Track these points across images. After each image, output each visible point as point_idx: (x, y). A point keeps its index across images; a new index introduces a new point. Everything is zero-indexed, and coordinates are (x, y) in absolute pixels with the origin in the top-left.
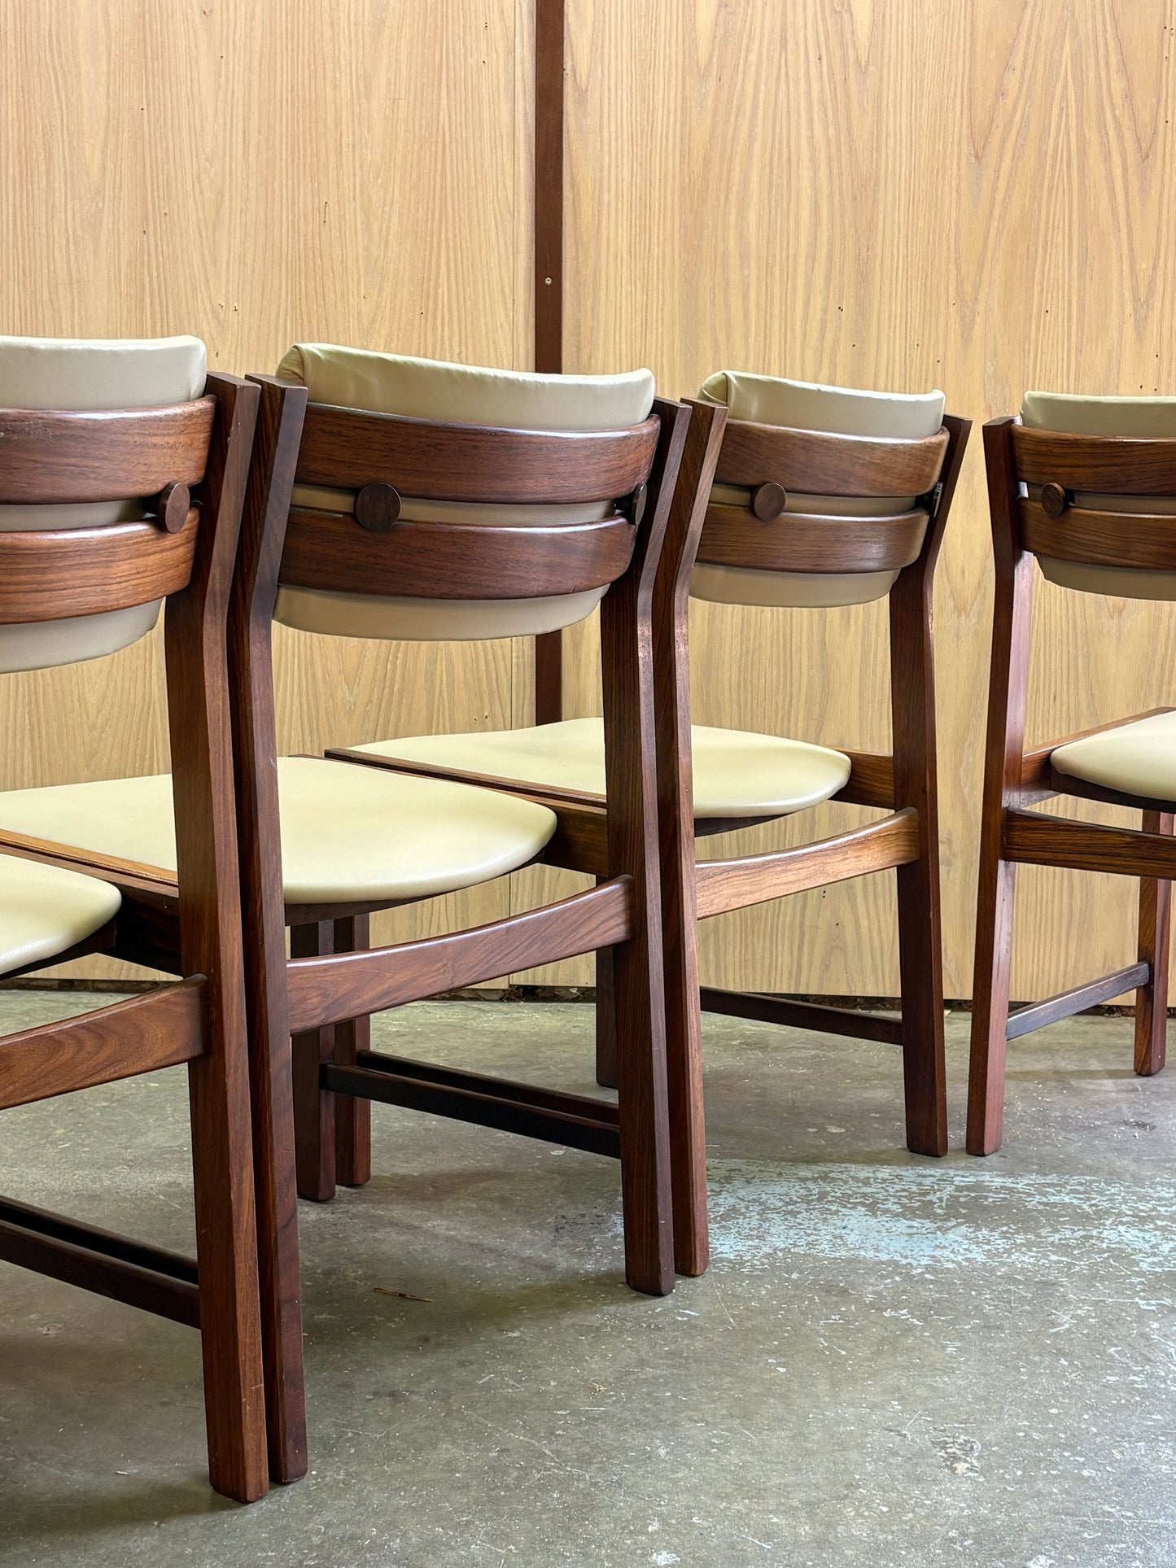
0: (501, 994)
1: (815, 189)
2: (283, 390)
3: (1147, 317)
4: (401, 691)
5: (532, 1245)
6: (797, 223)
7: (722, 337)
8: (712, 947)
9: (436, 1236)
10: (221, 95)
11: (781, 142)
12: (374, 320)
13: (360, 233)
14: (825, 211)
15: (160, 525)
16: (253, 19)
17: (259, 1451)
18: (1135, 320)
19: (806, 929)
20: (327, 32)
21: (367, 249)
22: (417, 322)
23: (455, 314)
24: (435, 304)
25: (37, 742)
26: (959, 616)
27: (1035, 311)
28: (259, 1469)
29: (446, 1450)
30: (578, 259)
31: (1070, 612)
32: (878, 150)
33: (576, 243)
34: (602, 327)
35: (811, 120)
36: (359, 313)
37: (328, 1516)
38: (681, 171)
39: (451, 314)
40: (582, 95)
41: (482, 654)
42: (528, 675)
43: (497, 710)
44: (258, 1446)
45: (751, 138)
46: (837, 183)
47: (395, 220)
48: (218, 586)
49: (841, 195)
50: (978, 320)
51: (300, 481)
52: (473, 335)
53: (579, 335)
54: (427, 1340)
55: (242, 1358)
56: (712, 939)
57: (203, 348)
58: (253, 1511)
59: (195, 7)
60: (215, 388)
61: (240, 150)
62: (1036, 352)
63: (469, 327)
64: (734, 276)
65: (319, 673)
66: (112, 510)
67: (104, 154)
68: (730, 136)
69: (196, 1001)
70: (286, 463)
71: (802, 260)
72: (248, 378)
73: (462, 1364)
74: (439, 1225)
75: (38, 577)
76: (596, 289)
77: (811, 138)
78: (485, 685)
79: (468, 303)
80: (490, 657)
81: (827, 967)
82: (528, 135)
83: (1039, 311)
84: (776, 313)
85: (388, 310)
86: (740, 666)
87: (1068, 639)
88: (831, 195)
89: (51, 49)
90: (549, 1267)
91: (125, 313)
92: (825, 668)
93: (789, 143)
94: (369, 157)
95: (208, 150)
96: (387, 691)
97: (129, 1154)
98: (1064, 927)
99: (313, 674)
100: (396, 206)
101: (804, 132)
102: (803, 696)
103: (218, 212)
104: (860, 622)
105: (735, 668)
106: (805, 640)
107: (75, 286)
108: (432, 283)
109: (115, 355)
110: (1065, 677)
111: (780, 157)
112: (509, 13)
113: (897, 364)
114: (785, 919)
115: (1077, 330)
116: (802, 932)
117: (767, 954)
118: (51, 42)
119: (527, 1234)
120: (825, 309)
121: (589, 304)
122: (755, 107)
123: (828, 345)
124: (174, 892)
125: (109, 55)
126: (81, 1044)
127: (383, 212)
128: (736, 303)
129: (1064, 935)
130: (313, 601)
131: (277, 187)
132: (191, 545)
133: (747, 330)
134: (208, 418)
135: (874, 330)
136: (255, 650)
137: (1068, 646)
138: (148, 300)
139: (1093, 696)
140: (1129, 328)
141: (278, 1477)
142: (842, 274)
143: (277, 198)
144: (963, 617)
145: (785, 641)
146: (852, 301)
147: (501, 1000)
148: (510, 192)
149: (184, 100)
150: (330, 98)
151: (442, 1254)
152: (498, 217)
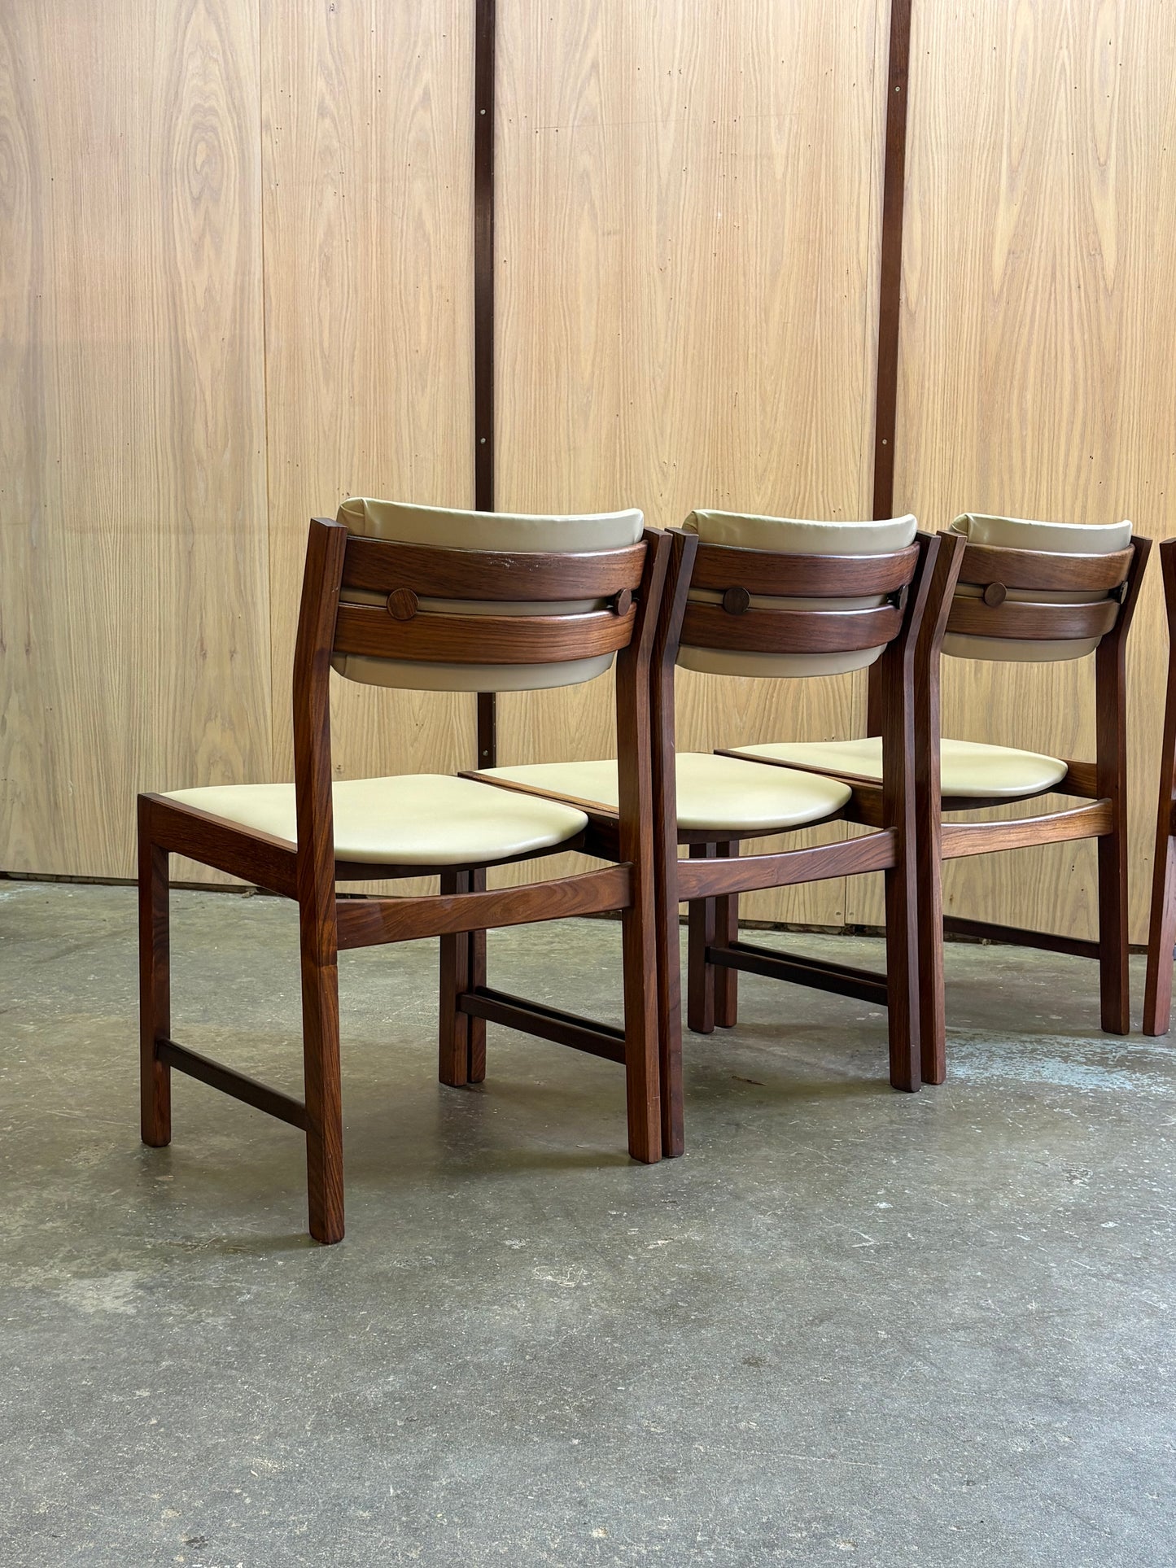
0: (840, 930)
1: (1074, 376)
2: (685, 537)
4: (775, 719)
5: (834, 1063)
6: (1061, 399)
7: (1006, 477)
8: (990, 903)
9: (775, 1055)
10: (670, 324)
11: (1050, 344)
12: (765, 471)
13: (758, 413)
14: (1081, 391)
15: (615, 612)
16: (693, 271)
17: (656, 1135)
19: (1059, 893)
20: (742, 280)
21: (762, 423)
22: (794, 471)
23: (821, 465)
24: (807, 458)
25: (537, 750)
28: (656, 1145)
29: (764, 1151)
30: (906, 426)
32: (1120, 348)
33: (905, 416)
34: (921, 472)
35: (1072, 329)
36: (756, 466)
37: (695, 1173)
38: (980, 365)
39: (817, 466)
40: (912, 315)
41: (831, 694)
42: (862, 709)
43: (841, 733)
44: (656, 1132)
45: (1030, 342)
46: (1090, 372)
47: (782, 404)
48: (646, 645)
49: (1092, 379)
51: (692, 586)
52: (832, 480)
53: (905, 477)
54: (761, 1102)
55: (648, 1080)
56: (990, 897)
57: (642, 515)
58: (652, 1168)
59: (655, 266)
60: (648, 536)
61: (681, 360)
63: (830, 474)
64: (1016, 435)
65: (720, 707)
66: (590, 604)
67: (593, 365)
68: (1014, 341)
69: (627, 876)
70: (685, 576)
71: (1064, 424)
72: (666, 530)
73: (781, 1115)
74: (778, 1050)
75: (552, 639)
76: (918, 446)
77: (1072, 341)
78: (833, 717)
79: (830, 458)
80: (837, 697)
81: (1074, 920)
82: (874, 345)
84: (1045, 461)
85: (775, 464)
86: (1015, 704)
88: (1086, 379)
89: (562, 297)
90: (842, 1074)
91: (603, 469)
92: (1075, 708)
93: (1056, 344)
94: (766, 362)
95: (660, 360)
96: (765, 719)
97: (588, 1003)
99: (717, 708)
100: (783, 394)
101: (1067, 337)
102: (1060, 727)
103: (665, 401)
105: (1011, 706)
106: (1061, 688)
107: (572, 452)
108: (806, 445)
109: (595, 522)
111: (1050, 353)
112: (863, 263)
113: (1132, 495)
114: (1043, 885)
116: (1056, 896)
117: (1030, 910)
118: (562, 292)
119: (833, 1058)
120: (1080, 457)
121: (913, 457)
122: (1032, 321)
123: (1082, 482)
124: (617, 817)
125: (599, 300)
126: (565, 893)
127: (775, 398)
128: (1016, 454)
130: (699, 654)
131: (705, 384)
132: (632, 622)
133: (1024, 473)
134: (643, 553)
135: (1115, 472)
136: (664, 681)
138: (618, 460)
141: (667, 1153)
142: (1092, 433)
143: (704, 390)
145: (1047, 689)
146: (1099, 452)
147: (839, 934)
148: (861, 382)
149: (646, 327)
150: (742, 323)
151: (778, 1064)
152: (852, 400)
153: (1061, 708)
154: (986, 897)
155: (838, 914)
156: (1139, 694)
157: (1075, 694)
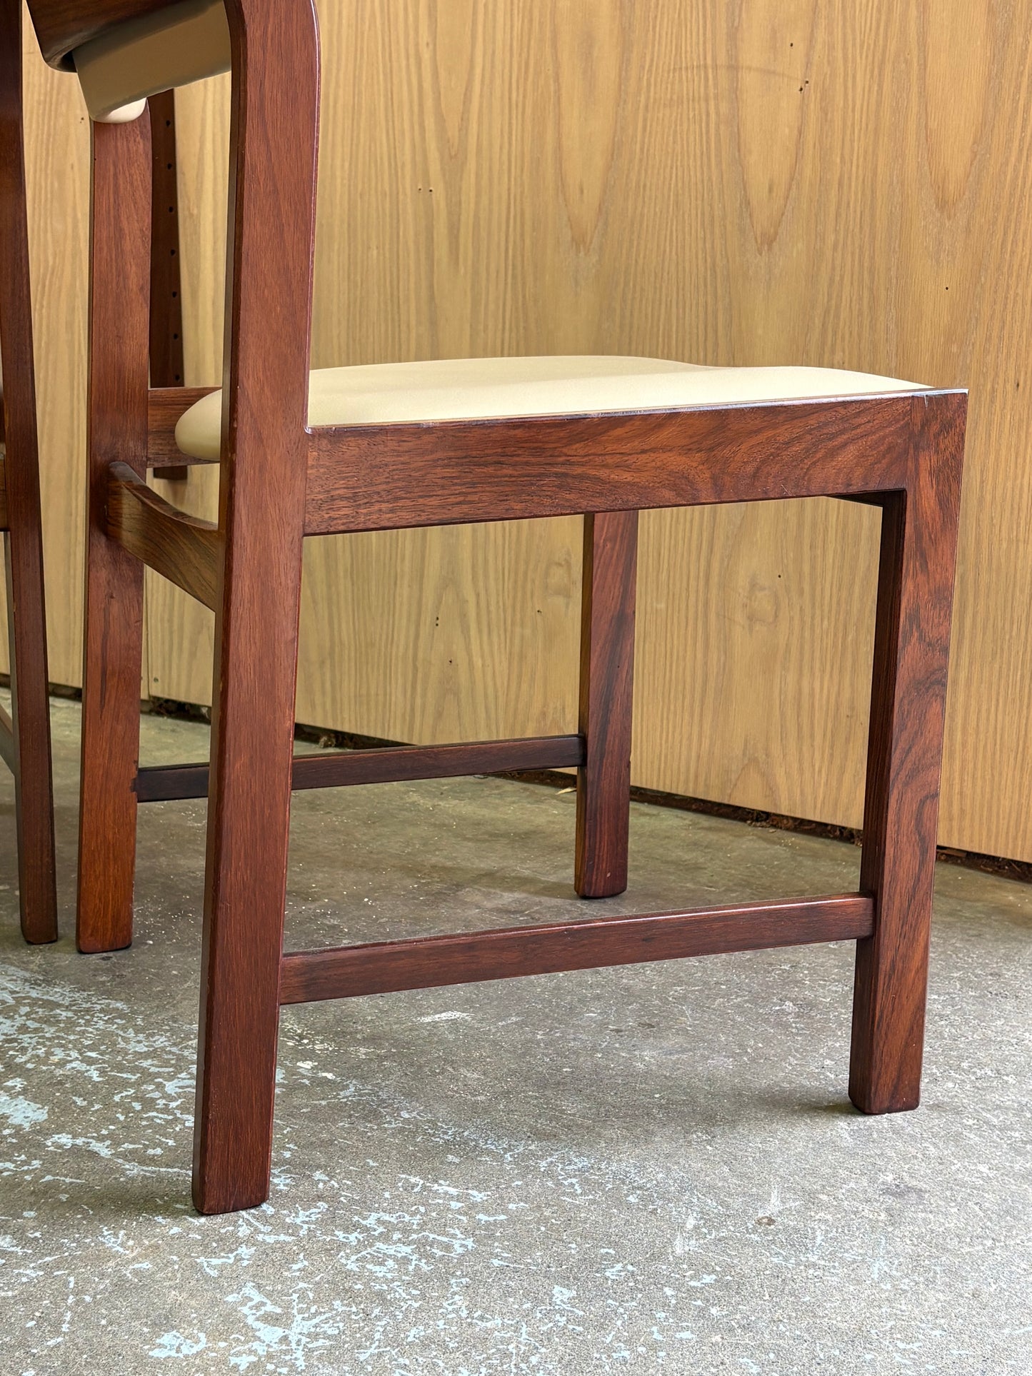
19: (419, 664)
26: (578, 251)
31: (708, 245)
81: (441, 714)
86: (348, 320)
87: (706, 286)
92: (433, 323)
98: (697, 696)
104: (470, 263)
106: (412, 286)
110: (701, 339)
114: (398, 647)
116: (415, 668)
117: (381, 689)
129: (697, 704)
137: (706, 294)
144: (582, 254)
153: (413, 322)
154: (323, 663)
156: (524, 297)
157: (432, 298)
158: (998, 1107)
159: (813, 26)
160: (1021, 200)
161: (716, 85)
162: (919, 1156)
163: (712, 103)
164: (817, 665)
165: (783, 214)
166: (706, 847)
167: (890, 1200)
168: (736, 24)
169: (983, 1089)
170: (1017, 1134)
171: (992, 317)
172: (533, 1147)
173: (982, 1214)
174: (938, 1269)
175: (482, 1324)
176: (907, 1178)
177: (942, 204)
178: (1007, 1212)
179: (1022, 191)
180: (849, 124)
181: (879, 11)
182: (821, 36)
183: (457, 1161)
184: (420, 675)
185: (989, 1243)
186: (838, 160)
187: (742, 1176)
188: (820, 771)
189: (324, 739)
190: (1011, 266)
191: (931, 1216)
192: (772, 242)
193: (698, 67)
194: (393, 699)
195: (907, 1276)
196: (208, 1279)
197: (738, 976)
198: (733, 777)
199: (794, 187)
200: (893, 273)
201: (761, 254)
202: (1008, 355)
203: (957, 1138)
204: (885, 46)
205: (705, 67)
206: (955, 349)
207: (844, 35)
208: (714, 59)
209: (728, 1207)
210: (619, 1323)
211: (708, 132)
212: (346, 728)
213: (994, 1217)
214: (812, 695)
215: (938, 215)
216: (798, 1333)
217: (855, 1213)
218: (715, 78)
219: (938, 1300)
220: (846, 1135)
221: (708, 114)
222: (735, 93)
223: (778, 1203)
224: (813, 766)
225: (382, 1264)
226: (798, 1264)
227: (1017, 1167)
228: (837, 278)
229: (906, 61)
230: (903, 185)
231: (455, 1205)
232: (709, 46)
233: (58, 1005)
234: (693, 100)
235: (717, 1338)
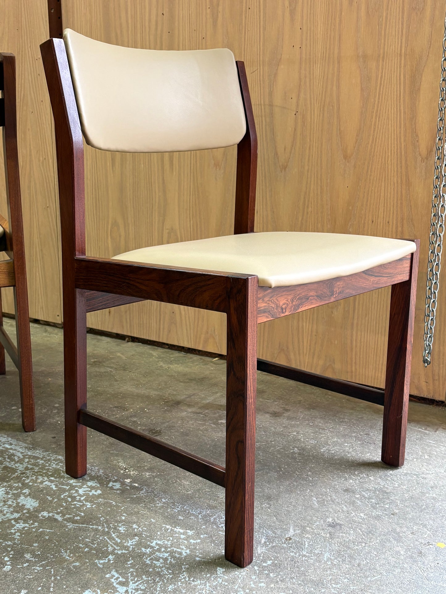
3: (295, 8)
7: (119, 32)
18: (290, 10)
22: (15, 33)
23: (28, 29)
24: (21, 25)
26: (216, 168)
27: (244, 9)
31: (263, 168)
39: (26, 29)
43: (51, 204)
50: (220, 15)
62: (245, 30)
78: (46, 193)
81: (170, 331)
83: (246, 8)
84: (138, 19)
85: (7, 29)
86: (133, 189)
92: (164, 192)
102: (157, 205)
104: (177, 171)
105: (131, 190)
106: (156, 178)
108: (20, 15)
115: (263, 18)
116: (160, 314)
117: (148, 322)
120: (157, 15)
121: (71, 20)
123: (159, 32)
128: (123, 15)
133: (128, 28)
135: (176, 24)
137: (262, 185)
139: (273, 212)
140: (287, 14)
144: (218, 169)
146: (167, 10)
153: (157, 191)
154: (126, 312)
155: (58, 316)
156: (197, 184)
157: (164, 182)
158: (368, 490)
159: (299, 91)
160: (373, 157)
161: (265, 112)
162: (341, 510)
163: (264, 118)
164: (304, 317)
165: (289, 158)
166: (266, 383)
167: (330, 529)
168: (272, 90)
169: (362, 482)
170: (373, 501)
171: (364, 197)
172: (208, 512)
173: (361, 533)
174: (346, 555)
175: (193, 583)
176: (336, 520)
177: (345, 157)
178: (370, 532)
179: (374, 153)
180: (312, 127)
181: (323, 87)
182: (302, 95)
183: (182, 518)
184: (162, 317)
185: (363, 545)
186: (309, 140)
187: (280, 521)
188: (306, 354)
189: (127, 339)
190: (370, 180)
191: (344, 535)
192: (286, 168)
193: (258, 104)
194: (152, 325)
195: (336, 558)
196: (99, 568)
197: (278, 438)
198: (276, 355)
199: (293, 149)
200: (329, 181)
201: (282, 172)
202: (369, 211)
203: (353, 503)
204: (325, 100)
205: (261, 105)
206: (350, 208)
207: (310, 96)
208: (264, 102)
209: (275, 534)
210: (240, 581)
211: (262, 128)
212: (135, 336)
213: (365, 534)
214: (303, 327)
215: (344, 161)
216: (300, 582)
217: (319, 534)
218: (265, 109)
219: (346, 568)
220: (316, 503)
221: (262, 121)
222: (272, 114)
223: (293, 531)
224: (304, 352)
225: (158, 561)
226: (299, 556)
227: (373, 514)
228: (309, 182)
229: (332, 106)
230: (332, 150)
231: (182, 536)
232: (262, 97)
233: (38, 458)
234: (257, 117)
235: (272, 585)
